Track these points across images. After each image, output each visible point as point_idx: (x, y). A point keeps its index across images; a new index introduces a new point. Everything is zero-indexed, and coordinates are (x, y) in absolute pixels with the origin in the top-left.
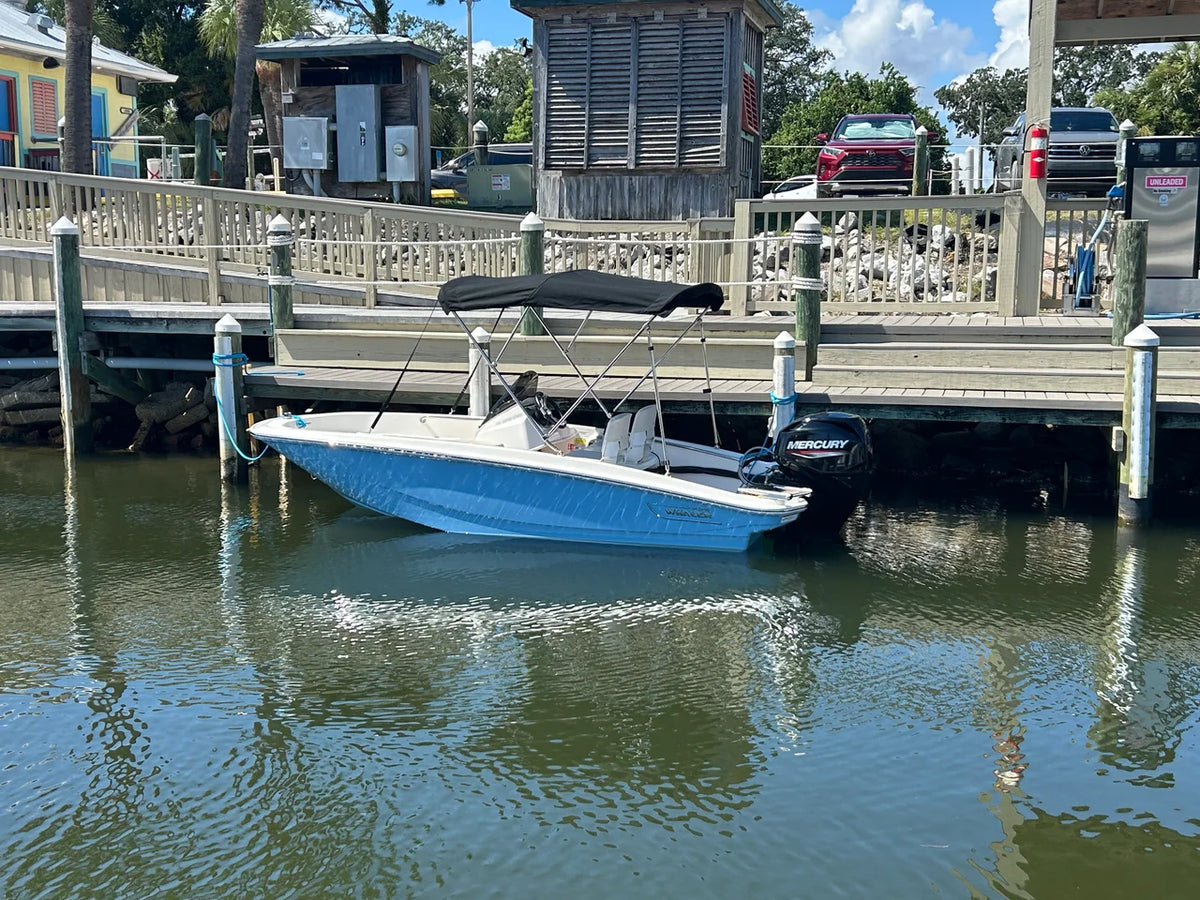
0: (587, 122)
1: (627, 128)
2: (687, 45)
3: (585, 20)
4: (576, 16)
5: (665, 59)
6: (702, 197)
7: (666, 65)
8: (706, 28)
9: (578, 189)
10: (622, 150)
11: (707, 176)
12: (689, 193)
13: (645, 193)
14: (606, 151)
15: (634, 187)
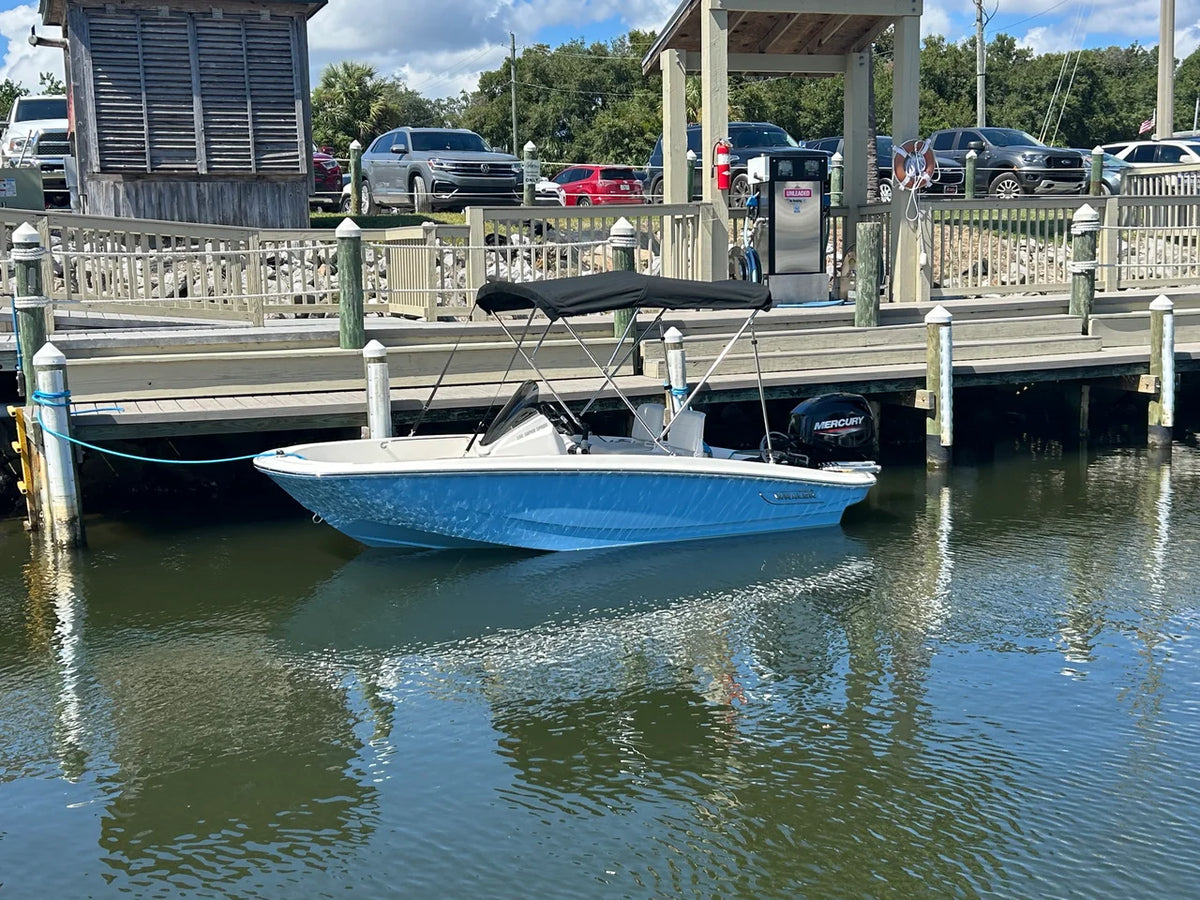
0: (145, 121)
1: (193, 130)
2: (251, 47)
3: (132, 12)
4: (120, 5)
5: (229, 59)
6: (280, 205)
7: (230, 66)
8: (270, 30)
9: (137, 195)
10: (188, 154)
11: (283, 183)
12: (265, 201)
13: (216, 200)
14: (171, 154)
15: (203, 194)
